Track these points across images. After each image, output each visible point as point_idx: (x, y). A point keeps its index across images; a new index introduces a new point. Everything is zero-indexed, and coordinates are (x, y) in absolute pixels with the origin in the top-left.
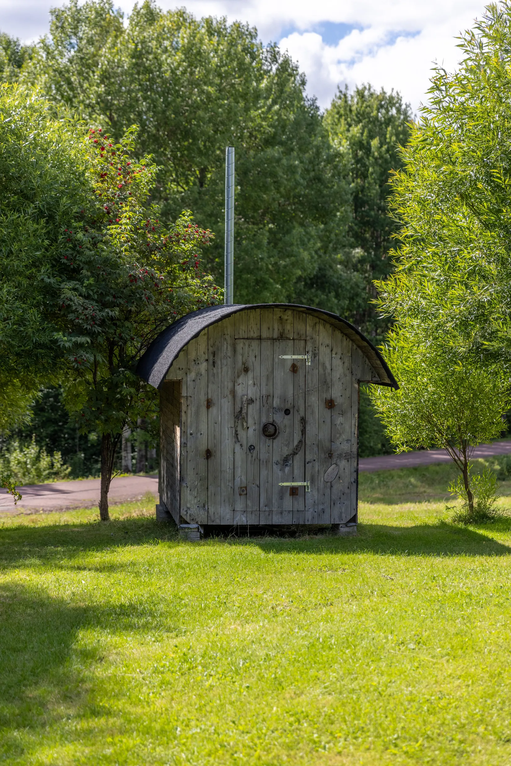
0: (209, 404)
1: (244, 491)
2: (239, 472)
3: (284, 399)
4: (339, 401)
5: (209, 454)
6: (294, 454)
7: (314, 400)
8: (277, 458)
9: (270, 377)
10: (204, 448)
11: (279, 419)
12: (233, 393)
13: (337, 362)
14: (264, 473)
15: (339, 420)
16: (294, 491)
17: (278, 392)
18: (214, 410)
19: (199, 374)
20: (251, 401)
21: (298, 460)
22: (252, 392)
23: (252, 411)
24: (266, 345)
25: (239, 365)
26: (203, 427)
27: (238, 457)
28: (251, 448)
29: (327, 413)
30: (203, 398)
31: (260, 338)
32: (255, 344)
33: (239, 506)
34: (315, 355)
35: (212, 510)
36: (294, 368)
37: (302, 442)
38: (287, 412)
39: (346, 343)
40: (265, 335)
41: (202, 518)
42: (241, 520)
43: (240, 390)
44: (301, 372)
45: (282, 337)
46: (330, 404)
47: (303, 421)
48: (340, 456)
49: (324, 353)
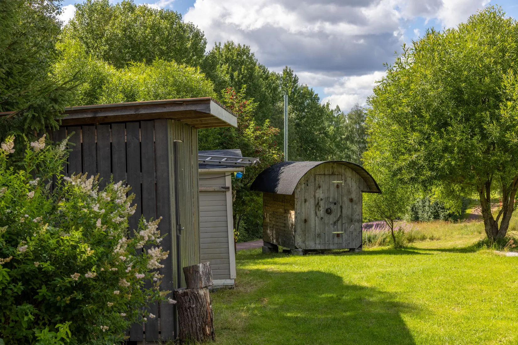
0: (305, 201)
1: (319, 236)
2: (317, 228)
3: (334, 199)
4: (355, 199)
5: (305, 221)
6: (338, 220)
7: (345, 199)
8: (331, 222)
9: (329, 190)
10: (303, 219)
11: (332, 206)
12: (315, 196)
13: (354, 184)
14: (327, 228)
15: (355, 206)
16: (338, 235)
17: (332, 196)
18: (307, 203)
19: (301, 189)
20: (322, 199)
21: (339, 222)
22: (321, 196)
23: (322, 203)
24: (327, 177)
25: (317, 185)
26: (303, 210)
27: (317, 222)
28: (322, 218)
29: (350, 204)
30: (303, 199)
31: (324, 174)
32: (323, 177)
33: (317, 242)
34: (345, 181)
35: (307, 243)
36: (338, 186)
37: (341, 216)
38: (335, 204)
39: (357, 176)
40: (326, 173)
41: (303, 247)
42: (318, 247)
43: (317, 195)
44: (340, 188)
45: (333, 174)
46: (351, 200)
47: (341, 207)
48: (355, 221)
49: (349, 180)
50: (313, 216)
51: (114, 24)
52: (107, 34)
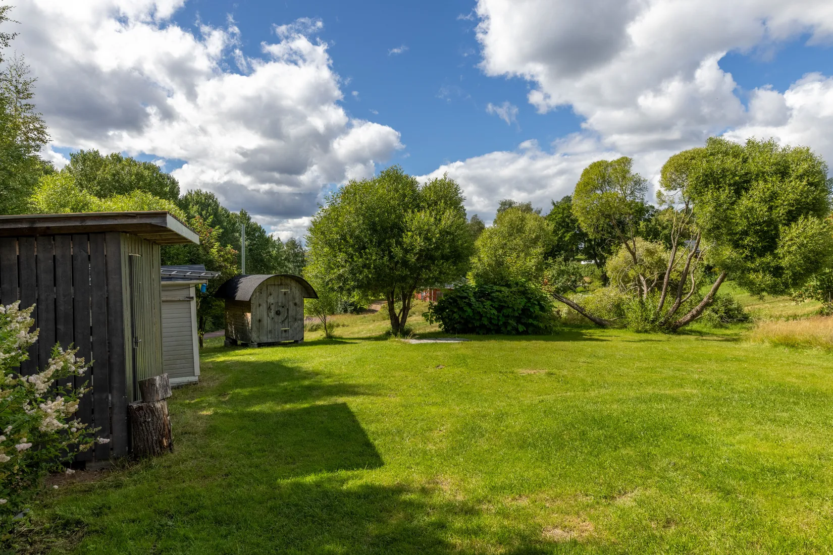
0: (260, 305)
1: (270, 332)
2: (269, 326)
3: (282, 303)
4: (298, 303)
5: (260, 321)
6: (285, 320)
7: (291, 304)
8: (280, 321)
9: (278, 296)
10: (258, 319)
11: (281, 309)
12: (267, 302)
13: (297, 291)
14: (276, 326)
15: (298, 309)
16: (285, 331)
17: (280, 301)
18: (261, 307)
19: (256, 296)
20: (272, 304)
21: (286, 321)
22: (272, 301)
23: (272, 307)
24: (276, 287)
25: (269, 293)
26: (258, 313)
27: (269, 321)
28: (273, 318)
29: (295, 307)
30: (258, 303)
31: (275, 285)
32: (273, 286)
33: (269, 337)
34: (291, 290)
35: (261, 338)
36: (285, 294)
37: (287, 316)
38: (283, 307)
39: (300, 285)
40: (276, 283)
41: (258, 341)
42: (270, 341)
43: (269, 301)
44: (287, 296)
45: (281, 284)
46: (295, 304)
47: (288, 309)
48: (298, 320)
49: (294, 289)
50: (265, 316)
51: (105, 171)
52: (99, 178)
